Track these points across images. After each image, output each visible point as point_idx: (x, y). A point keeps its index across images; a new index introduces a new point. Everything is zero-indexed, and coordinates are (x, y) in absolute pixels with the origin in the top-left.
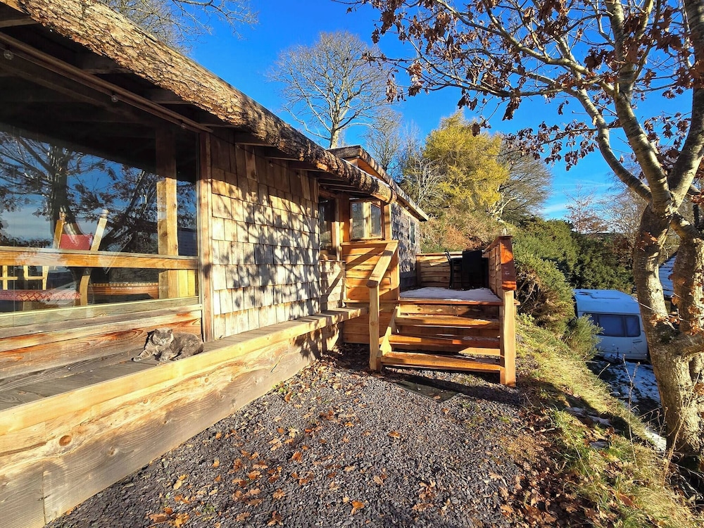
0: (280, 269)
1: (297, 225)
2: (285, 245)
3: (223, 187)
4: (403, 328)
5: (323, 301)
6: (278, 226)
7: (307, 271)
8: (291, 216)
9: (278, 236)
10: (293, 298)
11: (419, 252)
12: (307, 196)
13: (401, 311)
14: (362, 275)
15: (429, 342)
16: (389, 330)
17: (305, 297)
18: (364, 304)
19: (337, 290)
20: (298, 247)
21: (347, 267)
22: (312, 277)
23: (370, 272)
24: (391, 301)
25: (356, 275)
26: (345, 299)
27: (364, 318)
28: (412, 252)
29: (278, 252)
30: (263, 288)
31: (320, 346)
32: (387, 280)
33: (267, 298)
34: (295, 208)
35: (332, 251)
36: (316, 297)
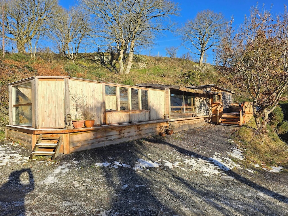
0: (203, 108)
1: (204, 101)
2: (203, 104)
3: (197, 98)
4: (223, 118)
5: (208, 113)
6: (202, 101)
7: (206, 108)
8: (204, 100)
9: (202, 103)
10: (204, 112)
11: (232, 103)
12: (206, 96)
13: (223, 116)
14: (215, 109)
15: (228, 120)
16: (221, 118)
17: (206, 112)
18: (216, 114)
19: (210, 112)
20: (205, 104)
21: (212, 107)
22: (206, 109)
23: (217, 108)
24: (221, 114)
25: (214, 109)
26: (212, 114)
27: (216, 117)
28: (229, 103)
29: (202, 105)
30: (201, 110)
31: (207, 121)
32: (220, 110)
33: (201, 112)
34: (204, 98)
35: (209, 104)
36: (207, 112)
